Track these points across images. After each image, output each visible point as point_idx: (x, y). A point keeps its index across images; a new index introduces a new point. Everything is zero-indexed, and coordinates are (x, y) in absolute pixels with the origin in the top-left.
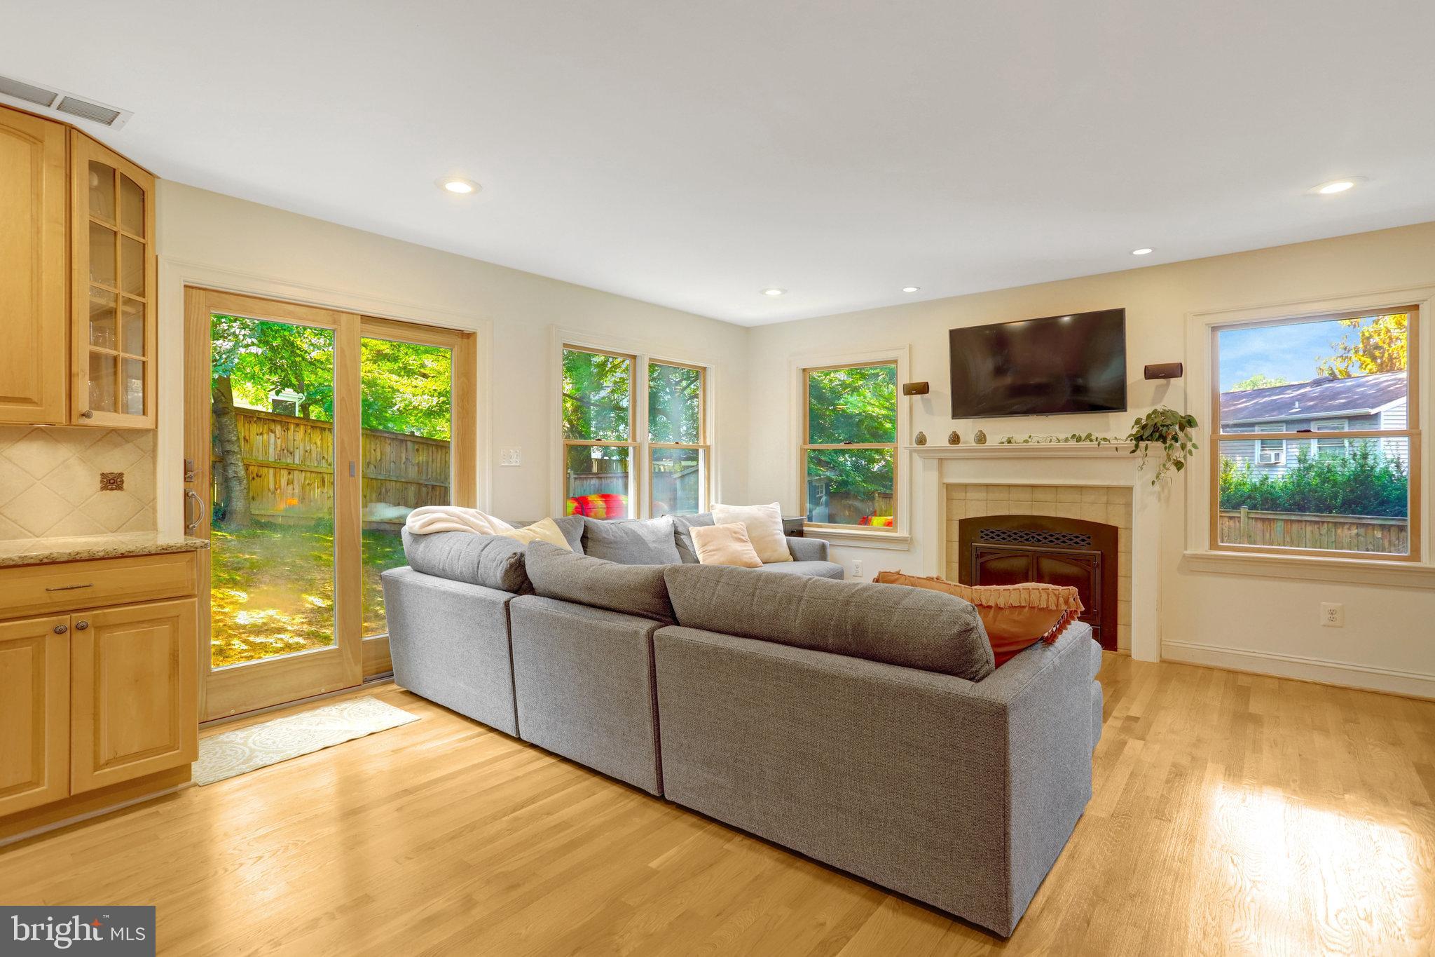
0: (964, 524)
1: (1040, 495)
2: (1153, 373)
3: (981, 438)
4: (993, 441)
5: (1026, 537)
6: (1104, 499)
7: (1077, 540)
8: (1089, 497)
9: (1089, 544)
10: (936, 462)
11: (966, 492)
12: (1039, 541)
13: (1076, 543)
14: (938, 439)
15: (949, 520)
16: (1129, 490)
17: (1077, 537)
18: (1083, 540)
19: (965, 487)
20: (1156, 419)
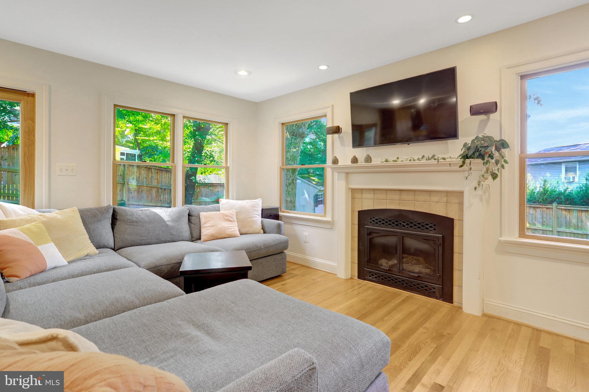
0: (360, 213)
1: (404, 196)
2: (475, 111)
3: (368, 159)
4: (376, 161)
5: (396, 223)
6: (445, 199)
7: (427, 227)
8: (435, 198)
9: (435, 229)
10: (344, 174)
11: (362, 194)
12: (404, 226)
13: (427, 228)
14: (345, 161)
15: (353, 211)
16: (461, 193)
17: (427, 225)
18: (431, 227)
19: (362, 190)
20: (477, 143)
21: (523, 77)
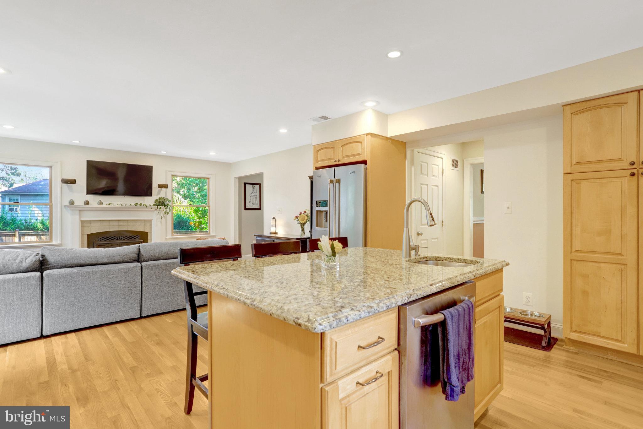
0: (89, 236)
1: (121, 223)
2: (160, 186)
3: (101, 203)
4: (104, 204)
5: (117, 238)
6: (143, 224)
7: (135, 237)
8: (139, 223)
9: (139, 238)
10: (78, 212)
11: (90, 223)
12: (122, 239)
13: (135, 238)
14: (79, 202)
15: (82, 235)
16: (151, 220)
17: (135, 236)
18: (137, 237)
19: (90, 221)
20: (161, 201)
21: (172, 176)
